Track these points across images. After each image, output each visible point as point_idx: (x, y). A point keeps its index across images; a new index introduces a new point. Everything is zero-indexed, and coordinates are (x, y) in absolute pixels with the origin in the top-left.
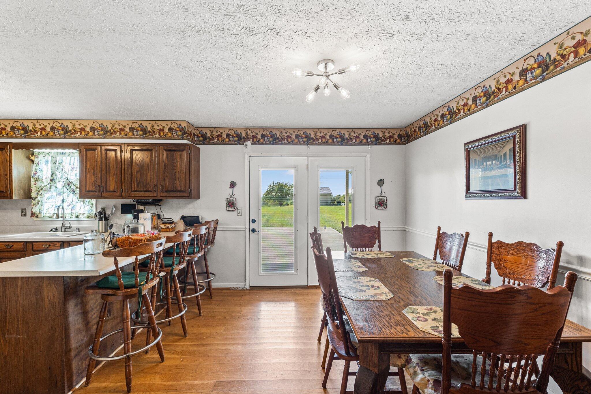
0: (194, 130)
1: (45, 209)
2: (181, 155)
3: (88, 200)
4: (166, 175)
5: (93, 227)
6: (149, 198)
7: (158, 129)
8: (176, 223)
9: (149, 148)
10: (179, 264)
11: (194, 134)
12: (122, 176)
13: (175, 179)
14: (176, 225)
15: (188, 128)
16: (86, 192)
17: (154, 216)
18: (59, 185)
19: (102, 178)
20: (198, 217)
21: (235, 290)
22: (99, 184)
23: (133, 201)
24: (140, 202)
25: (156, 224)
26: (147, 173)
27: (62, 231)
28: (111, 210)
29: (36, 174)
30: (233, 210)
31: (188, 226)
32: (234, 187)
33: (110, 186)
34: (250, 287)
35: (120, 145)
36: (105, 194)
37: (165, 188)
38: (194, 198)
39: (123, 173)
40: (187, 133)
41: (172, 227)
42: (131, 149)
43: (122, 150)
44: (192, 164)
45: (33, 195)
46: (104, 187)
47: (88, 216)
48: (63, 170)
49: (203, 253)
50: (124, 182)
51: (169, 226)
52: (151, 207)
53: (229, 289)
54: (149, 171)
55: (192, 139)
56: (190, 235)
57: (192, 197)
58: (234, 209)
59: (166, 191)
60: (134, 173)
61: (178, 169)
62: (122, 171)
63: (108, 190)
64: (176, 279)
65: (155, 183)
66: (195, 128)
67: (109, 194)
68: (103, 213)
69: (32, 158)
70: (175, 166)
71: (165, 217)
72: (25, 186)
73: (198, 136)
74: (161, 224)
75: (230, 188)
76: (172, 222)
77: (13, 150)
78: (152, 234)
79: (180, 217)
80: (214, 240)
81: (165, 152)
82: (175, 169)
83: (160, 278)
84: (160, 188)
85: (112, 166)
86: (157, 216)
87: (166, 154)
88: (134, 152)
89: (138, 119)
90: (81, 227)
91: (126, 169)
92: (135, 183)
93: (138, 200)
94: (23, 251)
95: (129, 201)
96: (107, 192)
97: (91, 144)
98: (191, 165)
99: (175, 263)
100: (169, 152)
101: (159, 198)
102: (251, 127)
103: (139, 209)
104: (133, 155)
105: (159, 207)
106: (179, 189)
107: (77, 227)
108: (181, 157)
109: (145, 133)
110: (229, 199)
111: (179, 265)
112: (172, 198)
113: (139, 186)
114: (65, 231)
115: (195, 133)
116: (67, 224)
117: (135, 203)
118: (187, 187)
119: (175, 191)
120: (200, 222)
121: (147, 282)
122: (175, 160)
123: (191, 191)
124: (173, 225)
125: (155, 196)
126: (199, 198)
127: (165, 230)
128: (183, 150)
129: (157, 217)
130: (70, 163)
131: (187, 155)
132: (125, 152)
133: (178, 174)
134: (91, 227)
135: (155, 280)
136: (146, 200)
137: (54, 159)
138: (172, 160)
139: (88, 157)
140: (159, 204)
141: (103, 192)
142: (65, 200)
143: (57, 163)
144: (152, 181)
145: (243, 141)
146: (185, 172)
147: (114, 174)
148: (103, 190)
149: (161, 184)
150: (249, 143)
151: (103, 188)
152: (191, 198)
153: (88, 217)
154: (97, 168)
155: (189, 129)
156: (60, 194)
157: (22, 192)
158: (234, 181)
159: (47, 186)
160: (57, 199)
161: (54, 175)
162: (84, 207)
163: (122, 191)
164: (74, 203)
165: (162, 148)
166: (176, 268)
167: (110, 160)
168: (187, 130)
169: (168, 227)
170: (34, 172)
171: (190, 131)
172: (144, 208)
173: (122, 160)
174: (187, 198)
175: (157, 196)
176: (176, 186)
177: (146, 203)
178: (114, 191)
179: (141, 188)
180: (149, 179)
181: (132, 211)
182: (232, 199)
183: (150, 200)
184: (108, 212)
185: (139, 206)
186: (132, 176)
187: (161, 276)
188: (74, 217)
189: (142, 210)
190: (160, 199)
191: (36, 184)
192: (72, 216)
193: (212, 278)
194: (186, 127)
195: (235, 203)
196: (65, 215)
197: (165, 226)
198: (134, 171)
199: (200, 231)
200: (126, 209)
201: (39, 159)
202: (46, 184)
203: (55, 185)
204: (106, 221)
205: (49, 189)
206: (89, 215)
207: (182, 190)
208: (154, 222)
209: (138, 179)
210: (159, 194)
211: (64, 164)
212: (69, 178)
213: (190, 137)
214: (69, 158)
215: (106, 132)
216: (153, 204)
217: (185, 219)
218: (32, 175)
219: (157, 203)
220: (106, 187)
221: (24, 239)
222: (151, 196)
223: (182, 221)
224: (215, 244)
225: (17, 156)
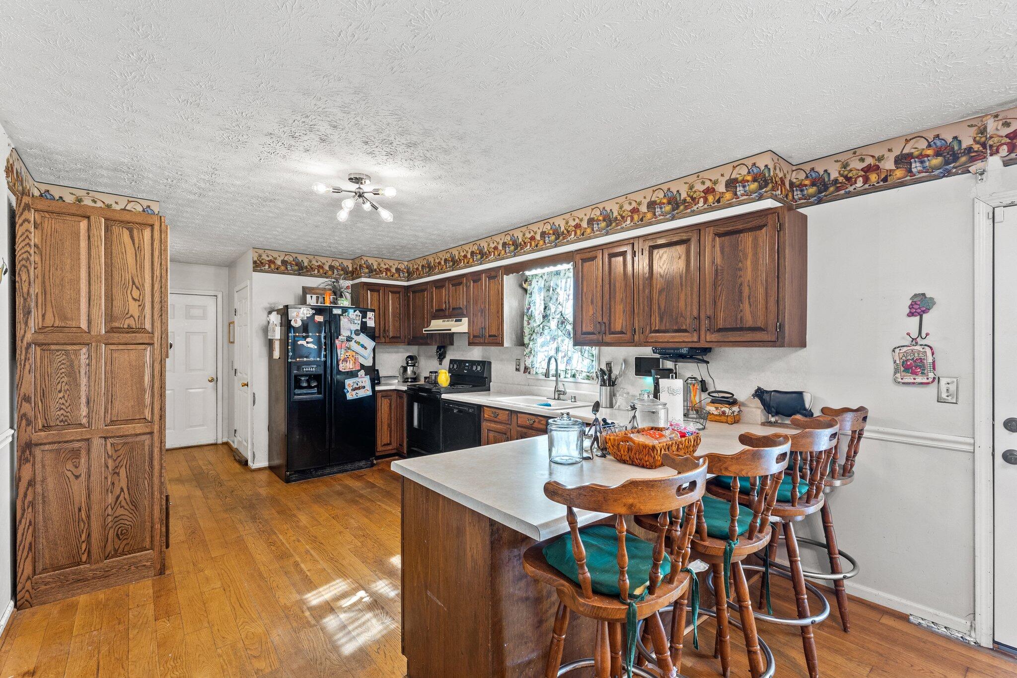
0: (790, 173)
1: (539, 361)
2: (755, 239)
3: (587, 348)
4: (719, 292)
5: (594, 395)
6: (684, 345)
7: (702, 190)
8: (742, 405)
9: (684, 237)
10: (750, 534)
11: (792, 184)
12: (635, 301)
13: (741, 300)
14: (742, 408)
15: (775, 169)
16: (582, 334)
17: (694, 385)
18: (553, 324)
19: (604, 308)
20: (800, 394)
21: (929, 631)
22: (600, 320)
23: (653, 350)
24: (667, 354)
25: (698, 401)
26: (680, 290)
27: (555, 399)
28: (620, 367)
29: (529, 308)
30: (922, 383)
31: (773, 416)
32: (925, 311)
33: (615, 324)
34: (994, 642)
35: (631, 242)
36: (608, 338)
37: (717, 322)
38: (791, 345)
39: (635, 296)
40: (772, 182)
41: (733, 412)
42: (650, 246)
43: (635, 252)
44: (785, 258)
45: (526, 341)
46: (607, 325)
47: (588, 376)
48: (557, 299)
49: (821, 505)
50: (638, 313)
51: (727, 410)
52: (690, 364)
53: (904, 618)
54: (684, 287)
55: (787, 196)
56: (782, 457)
57: (784, 342)
58: (925, 381)
59: (720, 330)
60: (655, 296)
61: (748, 275)
62: (635, 292)
63: (612, 330)
64: (741, 578)
65: (695, 313)
66: (794, 168)
67: (614, 337)
68: (607, 373)
69: (525, 286)
70: (740, 269)
71: (718, 389)
72: (518, 327)
73: (801, 187)
74: (708, 404)
75: (911, 314)
76: (732, 401)
77: (505, 276)
78: (680, 433)
79: (753, 392)
80: (852, 466)
81: (717, 239)
82: (740, 276)
83: (692, 579)
84: (705, 323)
85: (619, 285)
86: (700, 384)
87: (720, 244)
88: (655, 252)
89: (663, 182)
90: (578, 394)
91: (641, 287)
92: (657, 315)
93: (662, 349)
94: (507, 424)
95: (647, 352)
96: (611, 334)
97: (589, 250)
98: (781, 261)
99: (738, 529)
100: (727, 238)
101: (703, 345)
102: (1006, 103)
103: (665, 367)
104: (652, 257)
105: (705, 365)
106: (749, 323)
107: (573, 393)
108: (755, 246)
109: (676, 205)
110: (905, 349)
111: (750, 538)
112: (733, 346)
113: (664, 322)
114: (558, 399)
115: (794, 181)
116: (561, 388)
117: (657, 356)
118: (772, 317)
119: (741, 329)
120: (805, 409)
121: (651, 590)
122: (741, 254)
123: (782, 327)
124: (736, 409)
125: (696, 340)
126: (803, 344)
127: (718, 418)
128: (760, 228)
129: (699, 387)
130: (566, 287)
131: (772, 237)
132: (640, 254)
133: (749, 286)
134: (591, 395)
135: (675, 583)
136: (678, 349)
137: (547, 284)
138: (734, 257)
139: (584, 273)
140: (705, 358)
141: (605, 333)
142: (560, 349)
143: (551, 289)
144: (689, 309)
145: (965, 163)
146: (766, 281)
147: (622, 300)
148: (605, 331)
149: (708, 314)
150: (994, 163)
151: (605, 326)
152: (782, 346)
153: (588, 378)
154: (597, 291)
155: (778, 171)
156: (554, 339)
157: (514, 336)
158: (924, 295)
159: (539, 325)
160: (550, 347)
161: (547, 308)
162: (583, 361)
163: (635, 332)
164: (570, 354)
165: (712, 232)
166: (740, 548)
167: (615, 273)
168: (772, 174)
169: (724, 413)
170: (527, 306)
171: (781, 175)
172: (675, 365)
173: (635, 271)
174: (771, 346)
175: (699, 341)
176: (741, 317)
177: (679, 357)
178: (622, 333)
179: (667, 324)
180: (682, 304)
181: (653, 371)
182: (918, 348)
183: (684, 351)
184: (616, 372)
185: (665, 361)
186: (651, 299)
187: (694, 571)
188: (569, 376)
189: (670, 371)
190: (706, 348)
191: (529, 324)
192: (567, 375)
193: (848, 575)
194: (771, 166)
195: (930, 360)
196: (559, 372)
197: (717, 408)
198: (655, 291)
199: (812, 443)
200: (643, 367)
201: (533, 286)
202: (538, 323)
203: (548, 324)
204: (612, 388)
205: (541, 331)
206: (588, 374)
207: (759, 325)
208: (695, 396)
209: (663, 308)
210: (703, 336)
211: (558, 290)
212: (563, 313)
213: (779, 192)
214: (564, 281)
215: (610, 222)
216: (691, 357)
217: (766, 397)
218: (526, 311)
219: (700, 357)
220: (610, 324)
221: (509, 406)
222: (687, 340)
223: (757, 401)
224: (856, 476)
225: (509, 282)
